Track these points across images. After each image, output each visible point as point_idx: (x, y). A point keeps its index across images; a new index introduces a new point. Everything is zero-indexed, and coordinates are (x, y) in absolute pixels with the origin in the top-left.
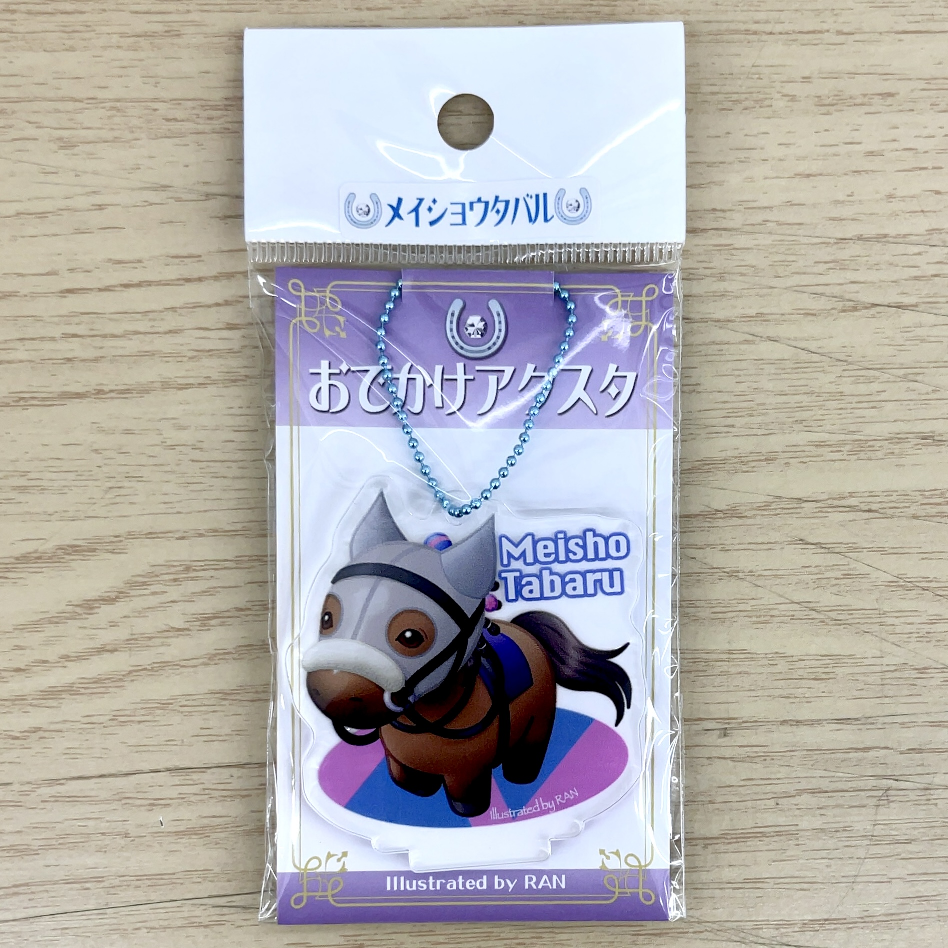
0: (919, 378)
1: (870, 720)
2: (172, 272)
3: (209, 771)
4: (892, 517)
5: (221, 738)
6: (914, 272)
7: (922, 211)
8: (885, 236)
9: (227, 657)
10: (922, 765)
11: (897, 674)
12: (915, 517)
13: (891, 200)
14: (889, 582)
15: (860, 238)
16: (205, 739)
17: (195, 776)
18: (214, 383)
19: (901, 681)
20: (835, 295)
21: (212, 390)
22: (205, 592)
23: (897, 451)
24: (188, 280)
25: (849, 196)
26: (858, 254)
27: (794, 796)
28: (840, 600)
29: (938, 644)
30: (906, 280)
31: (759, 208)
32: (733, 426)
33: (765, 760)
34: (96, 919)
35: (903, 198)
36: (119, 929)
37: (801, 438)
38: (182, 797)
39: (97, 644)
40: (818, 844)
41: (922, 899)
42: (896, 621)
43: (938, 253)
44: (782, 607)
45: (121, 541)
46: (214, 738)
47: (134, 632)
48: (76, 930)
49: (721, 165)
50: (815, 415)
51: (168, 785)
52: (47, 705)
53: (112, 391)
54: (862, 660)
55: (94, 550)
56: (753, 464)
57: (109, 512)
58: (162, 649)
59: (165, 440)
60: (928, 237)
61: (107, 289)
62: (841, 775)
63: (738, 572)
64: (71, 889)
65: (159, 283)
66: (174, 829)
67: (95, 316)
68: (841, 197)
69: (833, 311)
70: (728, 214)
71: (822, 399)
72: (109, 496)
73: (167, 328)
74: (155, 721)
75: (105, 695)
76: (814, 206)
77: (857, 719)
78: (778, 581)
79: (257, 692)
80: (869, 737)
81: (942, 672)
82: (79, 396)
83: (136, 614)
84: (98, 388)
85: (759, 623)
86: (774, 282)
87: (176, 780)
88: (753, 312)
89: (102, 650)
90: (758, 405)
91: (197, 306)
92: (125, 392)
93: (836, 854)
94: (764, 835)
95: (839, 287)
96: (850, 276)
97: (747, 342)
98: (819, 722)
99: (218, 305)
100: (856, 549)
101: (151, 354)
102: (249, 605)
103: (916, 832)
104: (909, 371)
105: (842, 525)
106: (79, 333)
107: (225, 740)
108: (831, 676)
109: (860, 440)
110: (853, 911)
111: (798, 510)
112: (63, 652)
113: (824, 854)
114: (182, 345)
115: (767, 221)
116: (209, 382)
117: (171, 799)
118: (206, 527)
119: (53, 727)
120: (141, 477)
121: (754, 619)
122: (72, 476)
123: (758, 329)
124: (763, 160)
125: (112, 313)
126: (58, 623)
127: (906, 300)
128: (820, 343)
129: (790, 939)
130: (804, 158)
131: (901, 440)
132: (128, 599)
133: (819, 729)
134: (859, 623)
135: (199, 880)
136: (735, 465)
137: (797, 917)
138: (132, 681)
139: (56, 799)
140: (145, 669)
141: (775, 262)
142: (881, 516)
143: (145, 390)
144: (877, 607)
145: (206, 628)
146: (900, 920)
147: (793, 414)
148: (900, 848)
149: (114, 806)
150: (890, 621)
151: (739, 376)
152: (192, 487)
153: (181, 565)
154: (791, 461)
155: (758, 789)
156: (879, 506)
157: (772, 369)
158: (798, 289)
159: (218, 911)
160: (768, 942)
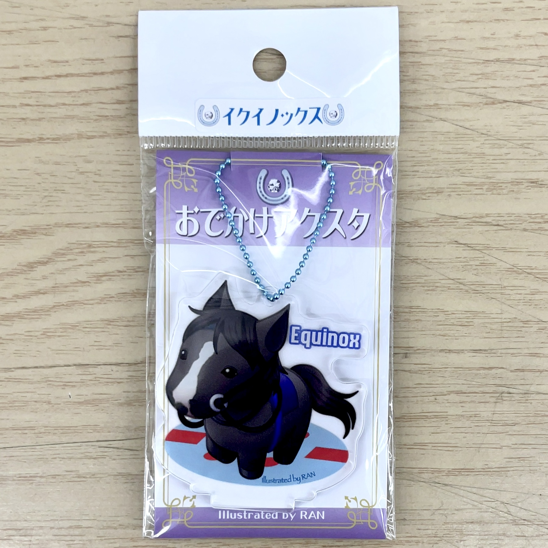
0: (530, 146)
1: (493, 351)
2: (86, 69)
3: (99, 367)
4: (511, 229)
5: (106, 348)
6: (530, 82)
7: (536, 45)
8: (513, 59)
9: (111, 299)
10: (524, 379)
11: (510, 324)
12: (525, 230)
13: (518, 38)
14: (508, 268)
15: (498, 60)
16: (97, 347)
17: (91, 370)
18: (109, 135)
19: (513, 329)
20: (481, 94)
21: (107, 140)
22: (101, 260)
23: (515, 190)
24: (95, 74)
25: (492, 35)
26: (496, 70)
27: (446, 395)
28: (478, 279)
29: (536, 307)
30: (525, 86)
31: (438, 40)
32: (418, 171)
33: (430, 372)
34: (29, 452)
35: (525, 37)
36: (43, 458)
37: (459, 180)
38: (82, 382)
39: (36, 289)
40: (459, 424)
41: (521, 459)
42: (511, 292)
43: (544, 71)
44: (443, 282)
45: (51, 228)
46: (102, 347)
47: (57, 283)
48: (18, 458)
49: (416, 14)
50: (467, 166)
51: (74, 375)
52: (5, 324)
53: (48, 139)
54: (490, 315)
55: (35, 233)
56: (429, 195)
57: (45, 210)
58: (72, 294)
59: (78, 169)
60: (540, 61)
61: (47, 78)
62: (475, 383)
63: (417, 259)
64: (16, 433)
65: (78, 75)
66: (76, 400)
67: (39, 94)
68: (487, 35)
69: (481, 105)
70: (419, 44)
71: (472, 157)
72: (44, 201)
73: (81, 102)
74: (68, 336)
75: (39, 320)
76: (471, 40)
77: (485, 350)
78: (441, 266)
79: (128, 321)
80: (492, 361)
81: (538, 324)
82: (28, 141)
83: (59, 272)
84: (40, 136)
85: (429, 290)
86: (446, 85)
87: (80, 371)
88: (432, 103)
89: (38, 293)
90: (434, 159)
91: (100, 89)
92: (56, 140)
93: (470, 430)
94: (427, 417)
95: (484, 89)
96: (491, 83)
97: (428, 121)
98: (462, 351)
99: (112, 89)
100: (488, 248)
101: (72, 117)
102: (125, 269)
103: (518, 419)
104: (525, 142)
105: (481, 233)
106: (30, 103)
107: (109, 349)
108: (471, 324)
109: (494, 183)
110: (479, 465)
111: (455, 224)
112: (16, 293)
113: (462, 430)
114: (90, 112)
115: (442, 48)
116: (105, 135)
117: (76, 382)
118: (101, 221)
119: (8, 337)
120: (64, 190)
121: (426, 288)
122: (23, 188)
123: (435, 113)
124: (441, 12)
125: (50, 92)
126: (12, 275)
127: (524, 99)
128: (471, 123)
129: (440, 480)
130: (466, 11)
131: (519, 183)
132: (54, 263)
133: (462, 355)
134: (489, 293)
135: (92, 431)
136: (418, 195)
137: (445, 466)
138: (55, 312)
139: (9, 380)
140: (63, 305)
141: (446, 73)
142: (504, 228)
143: (67, 139)
144: (500, 283)
145: (100, 282)
146: (507, 471)
147: (454, 166)
148: (508, 428)
149: (43, 385)
150: (507, 292)
151: (422, 141)
152: (94, 197)
153: (85, 244)
154: (452, 193)
155: (425, 390)
156: (504, 222)
157: (442, 138)
158: (460, 90)
159: (102, 449)
160: (427, 481)
